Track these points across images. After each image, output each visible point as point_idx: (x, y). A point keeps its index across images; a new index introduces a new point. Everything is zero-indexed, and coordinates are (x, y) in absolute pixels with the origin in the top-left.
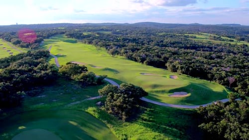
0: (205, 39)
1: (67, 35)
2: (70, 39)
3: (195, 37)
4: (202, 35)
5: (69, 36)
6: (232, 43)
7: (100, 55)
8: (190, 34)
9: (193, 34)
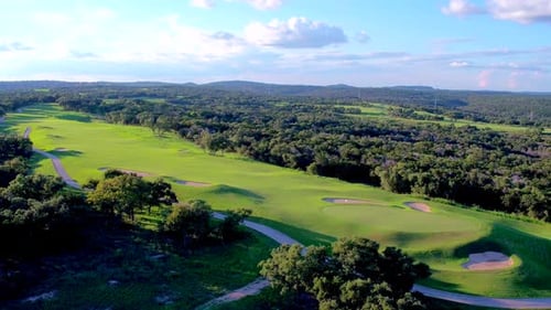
0: (380, 117)
1: (63, 104)
2: (72, 113)
3: (359, 112)
4: (370, 106)
5: (68, 107)
6: (442, 123)
7: (173, 150)
8: (344, 104)
9: (351, 104)
